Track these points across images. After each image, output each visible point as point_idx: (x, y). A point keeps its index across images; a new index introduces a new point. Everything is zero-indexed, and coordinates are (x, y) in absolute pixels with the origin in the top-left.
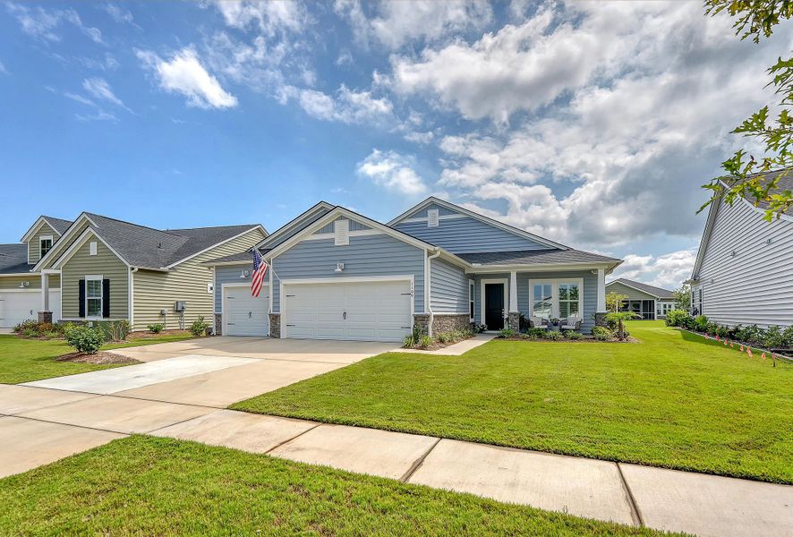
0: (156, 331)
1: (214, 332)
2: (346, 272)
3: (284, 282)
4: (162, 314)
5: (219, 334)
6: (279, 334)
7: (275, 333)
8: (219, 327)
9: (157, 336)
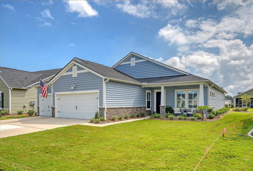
0: (20, 113)
1: (37, 115)
2: (76, 89)
3: (56, 93)
4: (24, 107)
5: (38, 115)
6: (55, 115)
7: (53, 116)
8: (38, 112)
9: (20, 116)
